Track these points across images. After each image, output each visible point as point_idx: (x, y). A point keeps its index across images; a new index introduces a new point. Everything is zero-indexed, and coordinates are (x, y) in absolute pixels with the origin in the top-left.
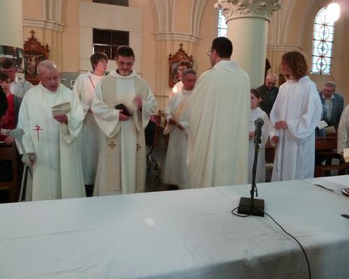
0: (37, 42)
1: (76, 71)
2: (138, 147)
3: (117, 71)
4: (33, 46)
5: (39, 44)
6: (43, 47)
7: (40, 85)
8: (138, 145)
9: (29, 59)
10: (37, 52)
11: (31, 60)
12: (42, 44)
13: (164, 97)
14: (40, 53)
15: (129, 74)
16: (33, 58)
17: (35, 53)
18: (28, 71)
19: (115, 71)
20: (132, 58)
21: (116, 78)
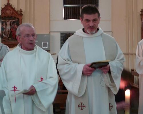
0: (12, 8)
1: (47, 33)
2: (111, 107)
3: (83, 30)
4: (8, 12)
5: (14, 9)
6: (17, 12)
7: (18, 47)
8: (110, 104)
9: (4, 24)
10: (11, 17)
11: (6, 25)
12: (16, 9)
13: (132, 54)
14: (15, 18)
15: (96, 32)
16: (8, 23)
17: (10, 18)
18: (4, 35)
19: (81, 30)
20: (97, 14)
21: (82, 37)
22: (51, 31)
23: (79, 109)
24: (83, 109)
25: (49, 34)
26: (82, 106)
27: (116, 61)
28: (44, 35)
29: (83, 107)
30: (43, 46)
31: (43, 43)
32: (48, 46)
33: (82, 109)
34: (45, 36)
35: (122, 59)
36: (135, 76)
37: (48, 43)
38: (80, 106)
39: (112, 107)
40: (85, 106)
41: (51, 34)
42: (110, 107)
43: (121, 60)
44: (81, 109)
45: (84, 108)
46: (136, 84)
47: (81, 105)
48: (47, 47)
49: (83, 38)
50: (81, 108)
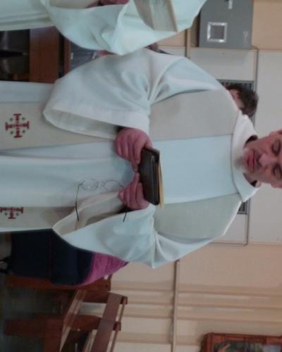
21: (232, 134)
22: (261, 53)
23: (8, 117)
24: (10, 130)
25: (251, 47)
26: (17, 126)
27: (155, 238)
28: (250, 29)
29: (14, 130)
30: (215, 24)
31: (223, 24)
32: (212, 40)
33: (8, 127)
34: (246, 34)
35: (157, 257)
36: (104, 305)
37: (221, 41)
38: (17, 119)
39: (12, 217)
40: (18, 136)
41: (252, 54)
42: (12, 209)
43: (156, 250)
44: (9, 123)
45: (12, 133)
46: (78, 307)
47: (21, 122)
48: (209, 36)
49: (230, 137)
50: (14, 122)
